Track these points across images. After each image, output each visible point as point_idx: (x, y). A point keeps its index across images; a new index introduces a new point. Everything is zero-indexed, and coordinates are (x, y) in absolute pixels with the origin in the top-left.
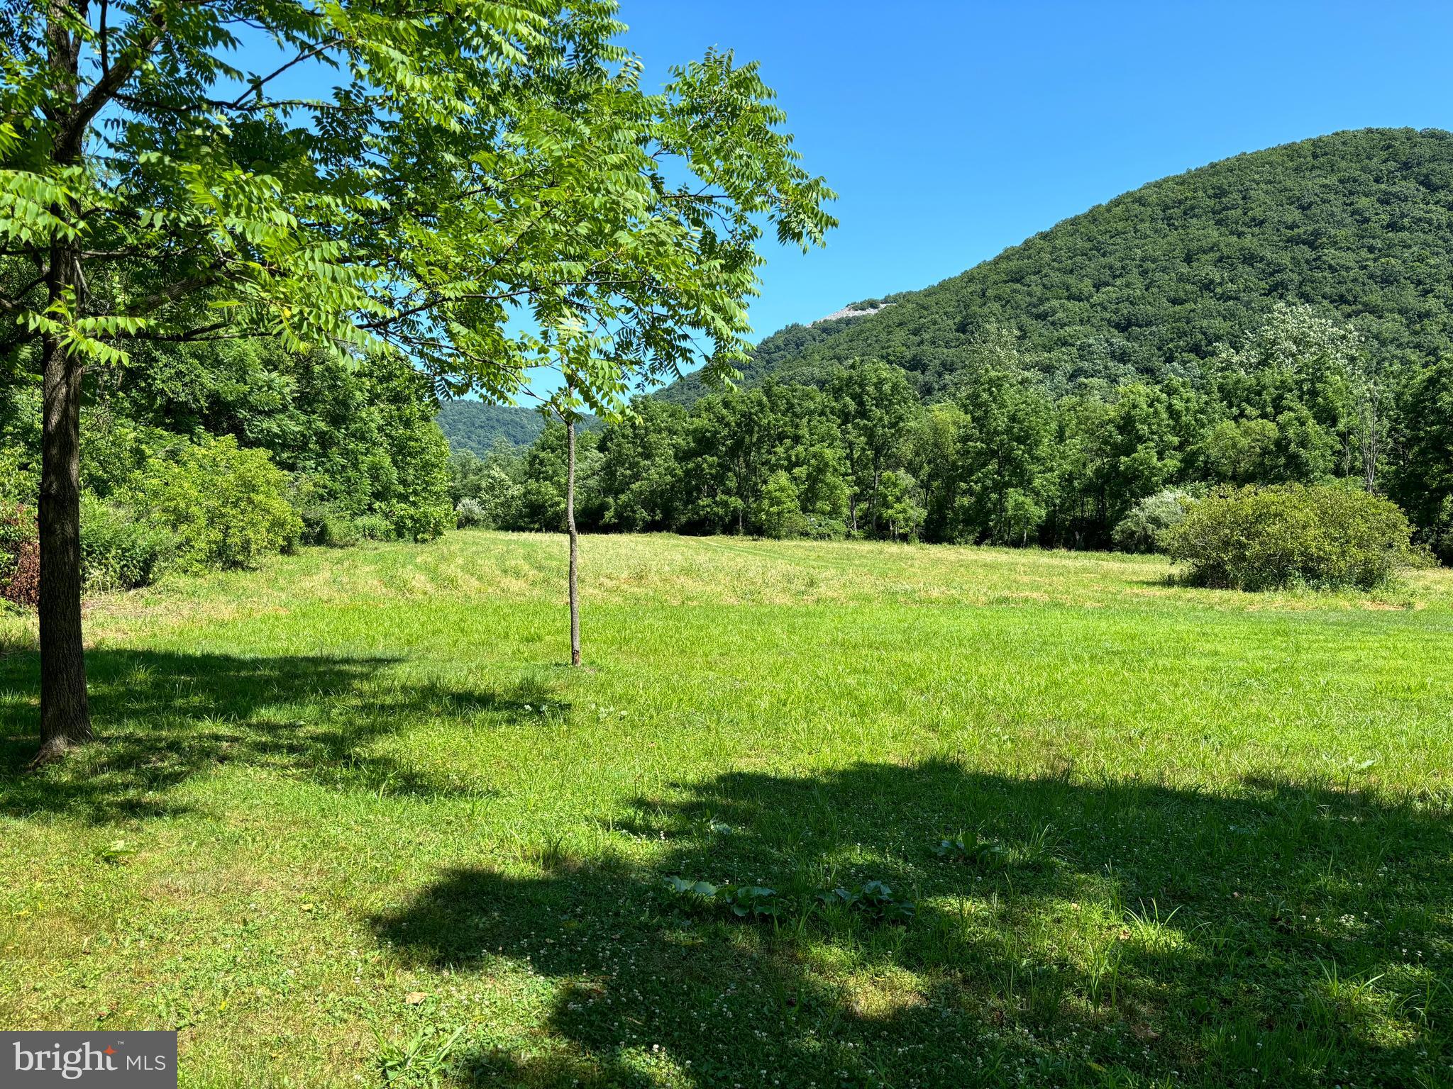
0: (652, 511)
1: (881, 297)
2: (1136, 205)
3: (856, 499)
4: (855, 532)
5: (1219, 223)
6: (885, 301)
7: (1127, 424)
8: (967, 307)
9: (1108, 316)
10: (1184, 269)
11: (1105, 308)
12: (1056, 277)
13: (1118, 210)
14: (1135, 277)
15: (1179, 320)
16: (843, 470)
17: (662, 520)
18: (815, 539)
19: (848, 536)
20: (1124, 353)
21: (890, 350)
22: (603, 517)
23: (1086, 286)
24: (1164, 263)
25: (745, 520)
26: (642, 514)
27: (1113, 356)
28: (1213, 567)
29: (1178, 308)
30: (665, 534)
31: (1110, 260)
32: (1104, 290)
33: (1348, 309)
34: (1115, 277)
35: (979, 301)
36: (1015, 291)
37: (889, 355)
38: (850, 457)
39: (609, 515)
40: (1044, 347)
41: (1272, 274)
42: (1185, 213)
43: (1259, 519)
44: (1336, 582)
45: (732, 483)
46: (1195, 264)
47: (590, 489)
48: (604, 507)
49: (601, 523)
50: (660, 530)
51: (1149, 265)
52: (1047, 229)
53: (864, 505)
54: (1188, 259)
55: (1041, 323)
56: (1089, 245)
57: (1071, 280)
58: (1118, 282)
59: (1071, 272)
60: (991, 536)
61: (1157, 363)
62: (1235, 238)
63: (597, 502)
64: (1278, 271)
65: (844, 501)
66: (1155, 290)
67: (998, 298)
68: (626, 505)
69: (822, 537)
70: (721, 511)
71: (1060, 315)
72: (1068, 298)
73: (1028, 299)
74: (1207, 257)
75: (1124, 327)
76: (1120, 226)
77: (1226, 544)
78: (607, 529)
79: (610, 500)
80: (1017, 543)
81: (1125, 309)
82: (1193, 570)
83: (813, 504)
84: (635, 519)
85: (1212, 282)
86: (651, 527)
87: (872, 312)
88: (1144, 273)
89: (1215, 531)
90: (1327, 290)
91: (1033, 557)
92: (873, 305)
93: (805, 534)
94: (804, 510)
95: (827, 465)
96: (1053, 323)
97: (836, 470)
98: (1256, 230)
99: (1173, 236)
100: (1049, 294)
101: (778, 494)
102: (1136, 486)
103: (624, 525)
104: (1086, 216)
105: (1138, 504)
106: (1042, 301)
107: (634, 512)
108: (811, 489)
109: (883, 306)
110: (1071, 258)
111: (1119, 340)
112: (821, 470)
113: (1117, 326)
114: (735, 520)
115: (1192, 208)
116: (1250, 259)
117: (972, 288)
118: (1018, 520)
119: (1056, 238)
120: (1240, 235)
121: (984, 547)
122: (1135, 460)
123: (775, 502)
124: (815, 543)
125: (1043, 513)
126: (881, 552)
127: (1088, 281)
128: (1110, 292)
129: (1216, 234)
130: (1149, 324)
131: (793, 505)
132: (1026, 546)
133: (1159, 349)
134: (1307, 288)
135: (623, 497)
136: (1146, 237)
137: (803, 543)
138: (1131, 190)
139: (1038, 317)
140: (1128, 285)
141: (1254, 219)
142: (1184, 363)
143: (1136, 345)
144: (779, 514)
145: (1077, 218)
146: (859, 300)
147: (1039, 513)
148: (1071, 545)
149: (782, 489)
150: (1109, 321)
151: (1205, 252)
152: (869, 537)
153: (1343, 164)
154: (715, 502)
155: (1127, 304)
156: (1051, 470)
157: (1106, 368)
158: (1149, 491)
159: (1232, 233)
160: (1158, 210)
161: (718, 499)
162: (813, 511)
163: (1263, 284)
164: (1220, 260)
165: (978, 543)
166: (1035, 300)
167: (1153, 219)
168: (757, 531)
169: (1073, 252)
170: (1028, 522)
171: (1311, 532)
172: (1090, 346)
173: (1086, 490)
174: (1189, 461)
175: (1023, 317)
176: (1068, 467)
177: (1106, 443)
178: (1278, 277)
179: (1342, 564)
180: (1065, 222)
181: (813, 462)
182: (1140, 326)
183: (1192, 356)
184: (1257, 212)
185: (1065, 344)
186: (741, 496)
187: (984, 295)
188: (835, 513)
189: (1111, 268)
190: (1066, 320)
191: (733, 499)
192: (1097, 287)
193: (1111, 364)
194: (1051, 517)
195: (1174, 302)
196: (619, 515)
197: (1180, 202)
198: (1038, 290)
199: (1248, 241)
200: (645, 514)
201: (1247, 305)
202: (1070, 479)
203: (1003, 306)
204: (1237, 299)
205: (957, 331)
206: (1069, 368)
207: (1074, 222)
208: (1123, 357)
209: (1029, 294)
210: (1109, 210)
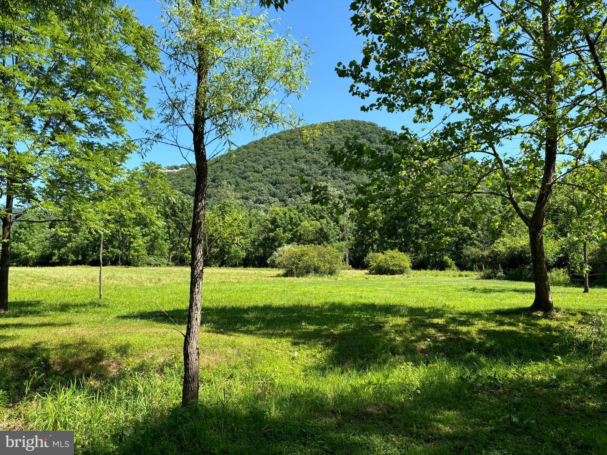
0: (77, 256)
1: (179, 165)
2: (278, 139)
3: (171, 250)
4: (171, 263)
5: (305, 148)
6: (181, 167)
7: (273, 221)
8: (215, 172)
9: (268, 179)
10: (294, 164)
11: (267, 177)
12: (249, 163)
13: (271, 140)
14: (277, 165)
15: (293, 182)
16: (165, 237)
17: (82, 260)
18: (154, 266)
19: (168, 265)
20: (274, 194)
21: (184, 188)
22: (52, 259)
23: (261, 168)
24: (288, 161)
25: (122, 260)
26: (72, 257)
27: (271, 195)
28: (290, 271)
29: (293, 178)
30: (83, 266)
31: (269, 158)
32: (267, 169)
33: (347, 182)
34: (271, 165)
35: (220, 170)
36: (234, 167)
37: (183, 189)
38: (168, 232)
39: (55, 259)
40: (245, 190)
41: (323, 168)
42: (294, 144)
43: (303, 255)
44: (322, 274)
45: (116, 243)
46: (298, 162)
47: (45, 246)
48: (52, 254)
49: (51, 262)
50: (81, 265)
51: (282, 161)
52: (245, 144)
53: (174, 252)
54: (296, 161)
55: (244, 181)
56: (261, 152)
57: (255, 165)
58: (272, 167)
59: (255, 162)
60: (225, 264)
61: (286, 198)
62: (310, 154)
63: (48, 252)
64: (325, 167)
65: (166, 251)
66: (285, 171)
67: (227, 170)
68: (64, 254)
69: (156, 265)
70: (110, 255)
71: (251, 178)
72: (254, 172)
73: (239, 171)
74: (302, 160)
75: (274, 184)
76: (272, 146)
77: (294, 263)
78: (54, 265)
79: (56, 252)
80: (235, 266)
81: (274, 177)
82: (285, 272)
83: (153, 251)
84: (68, 260)
85: (303, 169)
86: (76, 263)
87: (176, 171)
88: (281, 164)
89: (290, 258)
90: (340, 175)
91: (241, 270)
92: (176, 168)
93: (149, 264)
94: (149, 254)
95: (159, 235)
96: (249, 181)
97: (163, 237)
98: (317, 152)
99: (291, 152)
100: (247, 170)
101: (138, 248)
102: (276, 244)
103: (63, 262)
104: (260, 141)
105: (276, 250)
106: (244, 172)
107: (68, 256)
108: (152, 246)
109: (180, 169)
110: (255, 156)
111: (273, 189)
112: (156, 238)
113: (272, 183)
114: (117, 259)
115: (297, 142)
116: (316, 162)
117: (217, 165)
118: (235, 257)
119: (249, 148)
120: (313, 153)
121: (222, 268)
122: (275, 234)
123: (136, 251)
124: (154, 268)
125: (245, 254)
126: (182, 271)
127: (261, 166)
128: (269, 171)
129: (304, 152)
130: (283, 183)
131: (145, 252)
132: (238, 267)
133: (287, 193)
134: (334, 174)
135: (63, 250)
136: (281, 151)
137: (149, 268)
138: (276, 133)
139: (243, 178)
140: (275, 168)
141: (316, 148)
142: (295, 198)
143: (278, 191)
144: (138, 256)
145: (257, 141)
146: (170, 166)
147: (243, 254)
148: (254, 266)
149: (139, 246)
150: (269, 182)
151: (301, 158)
152: (176, 265)
153: (344, 131)
154: (108, 252)
155: (275, 175)
156: (247, 238)
157: (268, 199)
158: (280, 245)
159: (310, 152)
160: (285, 141)
161: (109, 250)
162: (153, 255)
163: (320, 171)
164: (306, 162)
165: (220, 266)
166: (242, 171)
167: (283, 145)
168: (128, 263)
169: (256, 154)
170: (239, 258)
171: (315, 259)
172: (262, 190)
173: (260, 245)
174: (294, 235)
175: (237, 178)
176: (253, 236)
177: (266, 228)
178: (325, 169)
179: (323, 268)
180: (252, 142)
181: (153, 234)
182: (280, 184)
183: (298, 196)
184: (318, 146)
185: (253, 189)
186: (120, 249)
187: (222, 168)
188: (162, 255)
189: (269, 161)
190: (253, 180)
191: (116, 250)
192: (265, 168)
193: (270, 198)
194: (247, 256)
195: (292, 176)
196: (60, 258)
197: (292, 139)
198: (243, 168)
199: (315, 156)
200: (73, 257)
201: (315, 179)
202: (254, 242)
203: (230, 173)
204: (312, 176)
205: (212, 181)
206: (255, 198)
207: (255, 142)
208: (274, 195)
209: (239, 169)
210: (268, 140)
